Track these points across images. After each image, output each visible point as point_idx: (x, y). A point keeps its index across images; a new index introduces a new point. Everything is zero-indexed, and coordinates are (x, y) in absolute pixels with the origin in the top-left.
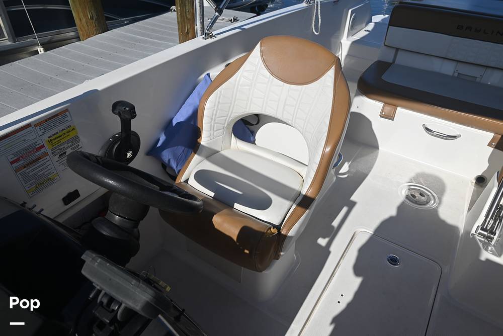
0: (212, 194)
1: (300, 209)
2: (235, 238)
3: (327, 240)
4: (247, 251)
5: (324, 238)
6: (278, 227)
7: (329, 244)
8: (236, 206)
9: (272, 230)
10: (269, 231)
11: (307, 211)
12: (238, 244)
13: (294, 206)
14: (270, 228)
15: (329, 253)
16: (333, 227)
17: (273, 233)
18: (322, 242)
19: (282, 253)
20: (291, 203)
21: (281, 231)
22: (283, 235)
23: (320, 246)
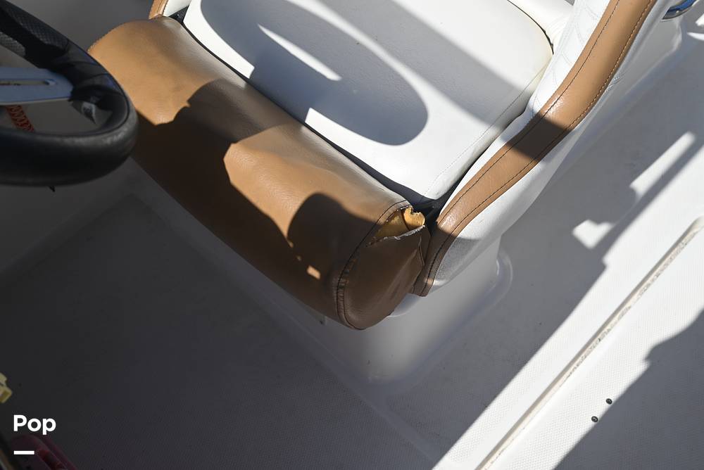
0: (247, 69)
1: (516, 160)
2: (284, 228)
3: (604, 229)
4: (313, 272)
5: (598, 221)
6: (430, 209)
7: (607, 242)
8: (314, 118)
9: (409, 217)
10: (396, 220)
11: (538, 167)
12: (291, 244)
13: (498, 145)
14: (403, 211)
15: (601, 268)
16: (633, 192)
17: (409, 227)
18: (589, 233)
19: (436, 282)
20: (492, 132)
21: (438, 220)
22: (443, 232)
23: (578, 244)
